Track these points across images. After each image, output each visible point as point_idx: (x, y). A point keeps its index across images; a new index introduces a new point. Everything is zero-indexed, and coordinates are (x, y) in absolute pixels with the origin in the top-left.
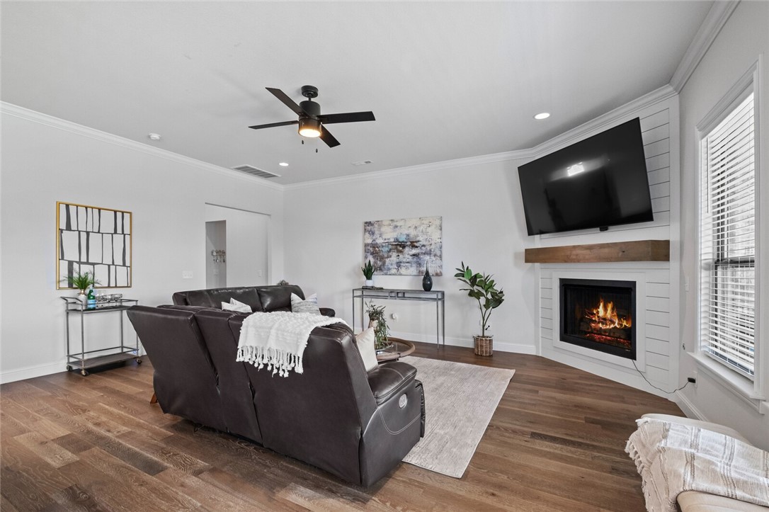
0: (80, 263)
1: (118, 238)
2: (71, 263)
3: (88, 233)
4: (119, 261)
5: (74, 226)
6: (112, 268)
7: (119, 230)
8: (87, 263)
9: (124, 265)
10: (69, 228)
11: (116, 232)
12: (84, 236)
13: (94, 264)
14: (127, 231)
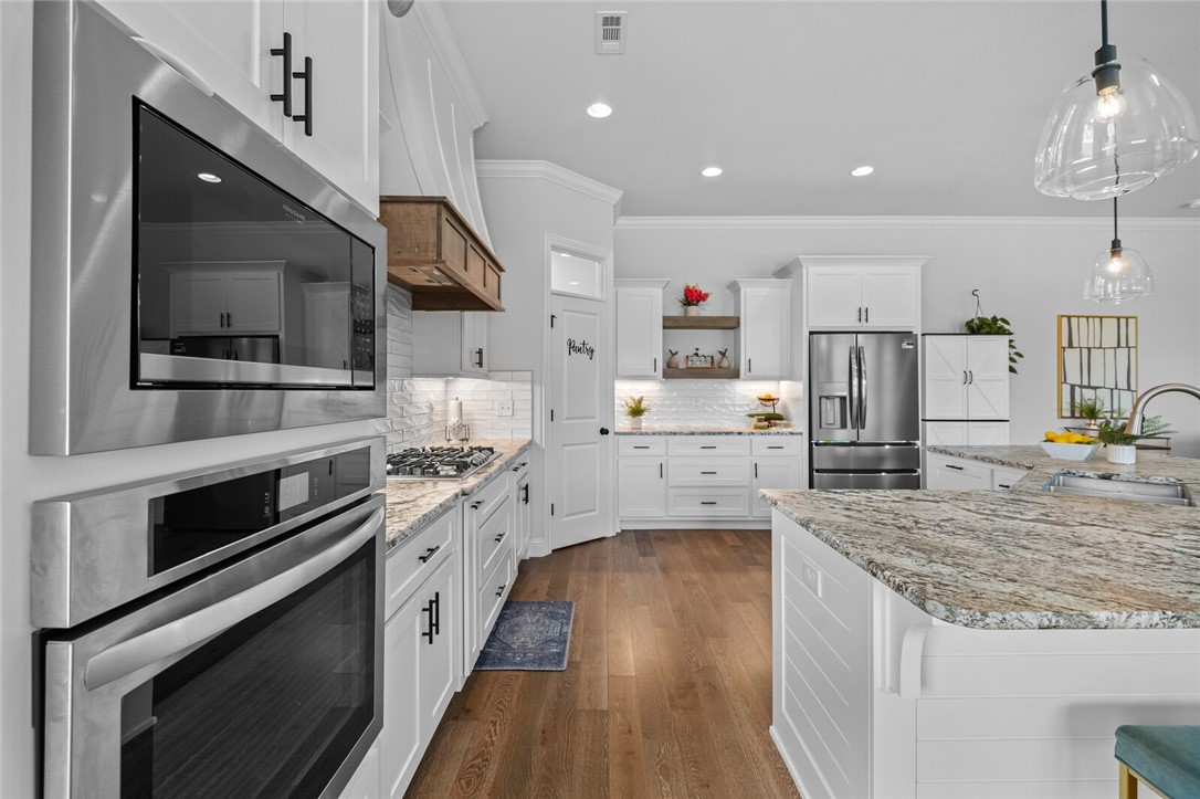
0: (1081, 387)
1: (1122, 352)
2: (1073, 387)
3: (1089, 349)
4: (1123, 384)
5: (1075, 344)
6: (1116, 392)
7: (1123, 344)
8: (1089, 387)
9: (1129, 389)
10: (1071, 345)
11: (1119, 346)
12: (1085, 352)
13: (1095, 388)
14: (1131, 344)
